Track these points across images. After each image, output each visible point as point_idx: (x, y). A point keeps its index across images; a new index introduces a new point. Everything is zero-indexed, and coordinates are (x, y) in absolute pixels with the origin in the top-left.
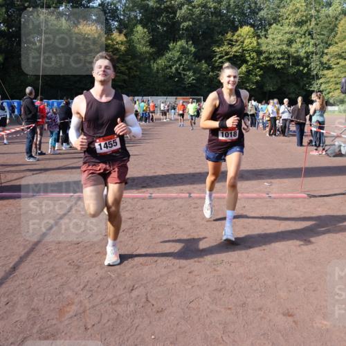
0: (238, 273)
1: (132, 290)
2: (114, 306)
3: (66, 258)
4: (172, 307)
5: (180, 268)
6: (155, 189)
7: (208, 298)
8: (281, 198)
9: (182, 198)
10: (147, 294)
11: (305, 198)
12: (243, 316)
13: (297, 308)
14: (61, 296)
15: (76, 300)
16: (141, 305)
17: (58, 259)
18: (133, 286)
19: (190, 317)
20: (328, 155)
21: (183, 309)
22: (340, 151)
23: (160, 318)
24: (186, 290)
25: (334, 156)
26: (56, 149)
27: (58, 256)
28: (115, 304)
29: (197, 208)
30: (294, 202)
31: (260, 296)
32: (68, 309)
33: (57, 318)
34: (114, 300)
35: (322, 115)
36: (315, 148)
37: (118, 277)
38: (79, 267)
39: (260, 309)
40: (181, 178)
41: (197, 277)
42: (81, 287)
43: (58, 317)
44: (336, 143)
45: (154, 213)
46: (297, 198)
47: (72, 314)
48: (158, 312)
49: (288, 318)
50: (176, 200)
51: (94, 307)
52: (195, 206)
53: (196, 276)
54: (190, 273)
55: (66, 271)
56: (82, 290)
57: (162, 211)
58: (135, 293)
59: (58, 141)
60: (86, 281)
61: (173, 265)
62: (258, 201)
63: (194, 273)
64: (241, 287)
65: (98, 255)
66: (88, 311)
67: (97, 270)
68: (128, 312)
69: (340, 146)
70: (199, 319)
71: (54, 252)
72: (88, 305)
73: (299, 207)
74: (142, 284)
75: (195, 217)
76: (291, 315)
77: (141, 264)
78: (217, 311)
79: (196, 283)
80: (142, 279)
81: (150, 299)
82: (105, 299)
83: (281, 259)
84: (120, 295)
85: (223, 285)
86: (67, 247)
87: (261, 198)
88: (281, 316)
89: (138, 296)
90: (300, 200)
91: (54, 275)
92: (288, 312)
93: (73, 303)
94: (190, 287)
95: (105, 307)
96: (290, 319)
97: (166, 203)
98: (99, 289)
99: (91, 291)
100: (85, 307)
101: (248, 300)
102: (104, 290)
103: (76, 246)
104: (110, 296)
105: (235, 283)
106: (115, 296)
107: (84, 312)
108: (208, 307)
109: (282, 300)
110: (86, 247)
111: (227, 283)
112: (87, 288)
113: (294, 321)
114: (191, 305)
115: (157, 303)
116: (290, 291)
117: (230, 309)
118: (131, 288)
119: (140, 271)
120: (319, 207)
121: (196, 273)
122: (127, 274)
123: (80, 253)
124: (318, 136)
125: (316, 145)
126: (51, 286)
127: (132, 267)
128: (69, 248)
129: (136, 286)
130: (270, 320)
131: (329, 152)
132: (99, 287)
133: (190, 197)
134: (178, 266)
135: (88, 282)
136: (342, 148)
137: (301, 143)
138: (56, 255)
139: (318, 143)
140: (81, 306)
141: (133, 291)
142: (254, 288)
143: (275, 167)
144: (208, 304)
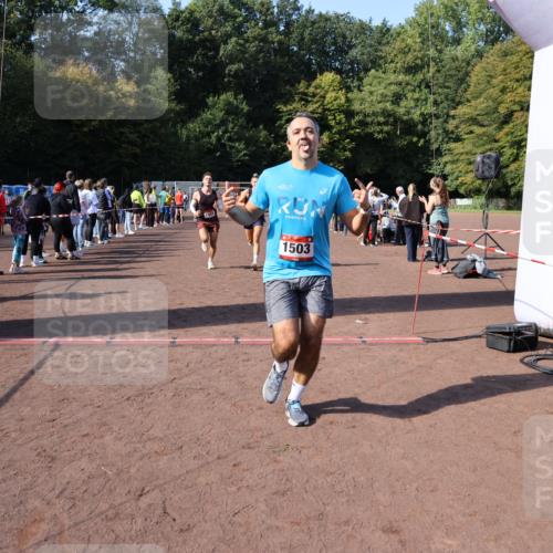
0: (312, 466)
1: (141, 495)
2: (109, 524)
3: (32, 444)
4: (206, 522)
5: (219, 458)
6: (180, 332)
7: (262, 507)
8: (382, 344)
9: (223, 345)
10: (164, 502)
11: (418, 343)
12: (319, 534)
13: (404, 521)
14: (22, 508)
15: (48, 515)
16: (155, 520)
17: (20, 445)
18: (143, 489)
19: (234, 537)
20: (456, 275)
21: (222, 526)
22: (474, 268)
23: (184, 542)
24: (229, 494)
25: (465, 277)
26: (21, 265)
27: (19, 442)
28: (111, 519)
29: (248, 360)
30: (401, 350)
31: (348, 501)
32: (34, 530)
33: (14, 545)
34: (110, 513)
35: (445, 214)
36: (435, 264)
37: (118, 474)
38: (53, 459)
39: (347, 523)
40: (224, 313)
41: (245, 473)
42: (57, 492)
43: (16, 542)
44: (468, 257)
45: (179, 370)
46: (407, 343)
47: (40, 537)
48: (182, 530)
49: (392, 536)
50: (215, 348)
51: (76, 524)
52: (245, 357)
53: (244, 470)
54: (235, 465)
55: (33, 466)
56: (58, 497)
57: (192, 366)
58: (145, 501)
59: (24, 253)
60: (65, 481)
61: (208, 453)
62: (346, 349)
63: (242, 467)
64: (315, 488)
65: (85, 439)
66: (66, 533)
67: (84, 463)
68: (133, 532)
69: (474, 261)
70: (249, 541)
71: (13, 435)
72: (67, 523)
73: (410, 358)
74: (156, 487)
75: (245, 376)
76: (396, 532)
77: (156, 452)
78: (277, 527)
79: (245, 484)
80: (158, 478)
81: (168, 510)
82: (97, 511)
83: (380, 441)
84: (121, 504)
85: (289, 486)
86: (34, 426)
87: (350, 345)
88: (379, 533)
89: (150, 505)
90: (411, 346)
91: (12, 473)
92: (391, 527)
93: (42, 520)
94: (234, 489)
95: (96, 524)
96: (394, 537)
97: (197, 354)
98: (86, 496)
99: (73, 498)
100: (63, 525)
101: (328, 508)
102: (94, 495)
103: (51, 424)
104: (103, 506)
105: (307, 481)
106: (112, 507)
107: (60, 533)
108: (263, 522)
109: (381, 507)
110: (66, 426)
111: (294, 481)
112: (66, 493)
113: (401, 541)
114: (237, 519)
115: (181, 515)
116: (394, 493)
117: (298, 524)
118: (139, 493)
119: (154, 465)
120: (441, 357)
121: (244, 466)
122: (133, 470)
123: (55, 436)
124: (440, 245)
125: (436, 260)
126: (6, 491)
127: (141, 459)
128: (39, 427)
129: (146, 490)
130: (362, 541)
131: (457, 270)
132: (86, 491)
133: (237, 342)
134: (216, 456)
135: (68, 483)
136: (477, 264)
137: (413, 257)
138: (15, 440)
139: (439, 257)
140: (55, 525)
141: (142, 498)
142: (338, 488)
143: (373, 295)
144: (264, 516)
